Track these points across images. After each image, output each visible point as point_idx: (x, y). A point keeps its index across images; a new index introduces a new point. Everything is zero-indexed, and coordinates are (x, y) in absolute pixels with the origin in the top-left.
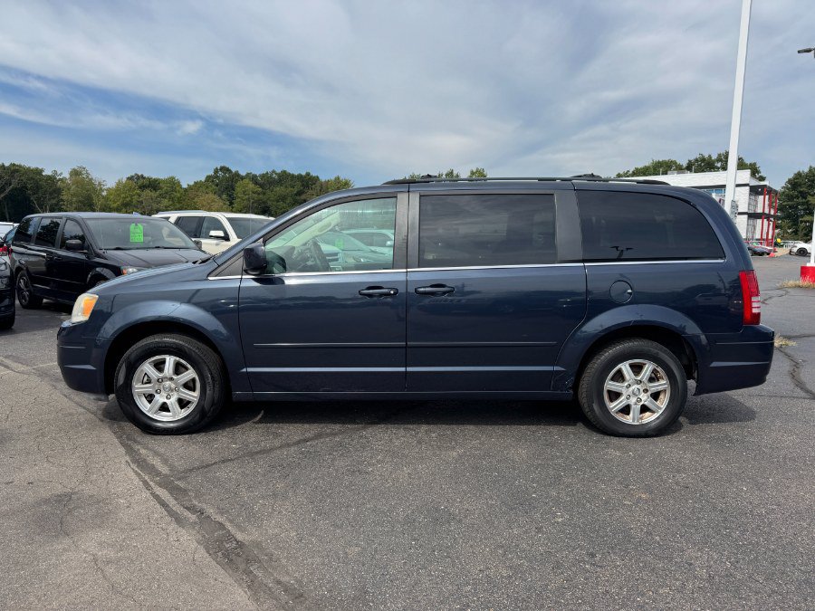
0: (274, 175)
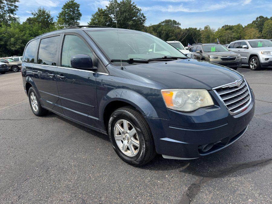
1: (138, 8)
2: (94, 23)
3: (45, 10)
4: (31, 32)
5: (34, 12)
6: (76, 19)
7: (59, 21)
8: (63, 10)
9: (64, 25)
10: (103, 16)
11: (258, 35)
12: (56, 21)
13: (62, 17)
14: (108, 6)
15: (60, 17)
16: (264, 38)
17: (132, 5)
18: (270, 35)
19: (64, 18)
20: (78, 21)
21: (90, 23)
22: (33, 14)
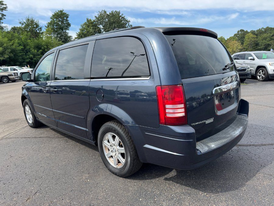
0: (263, 29)
1: (126, 19)
2: (83, 33)
3: (34, 19)
4: (19, 41)
5: (22, 21)
6: (65, 29)
7: (47, 31)
8: (51, 20)
9: (52, 35)
10: (92, 26)
11: (240, 47)
12: (45, 31)
13: (51, 27)
14: (97, 16)
15: (48, 26)
16: (245, 50)
17: (121, 16)
18: (251, 48)
19: (52, 28)
20: (67, 31)
21: (78, 33)
22: (20, 23)
